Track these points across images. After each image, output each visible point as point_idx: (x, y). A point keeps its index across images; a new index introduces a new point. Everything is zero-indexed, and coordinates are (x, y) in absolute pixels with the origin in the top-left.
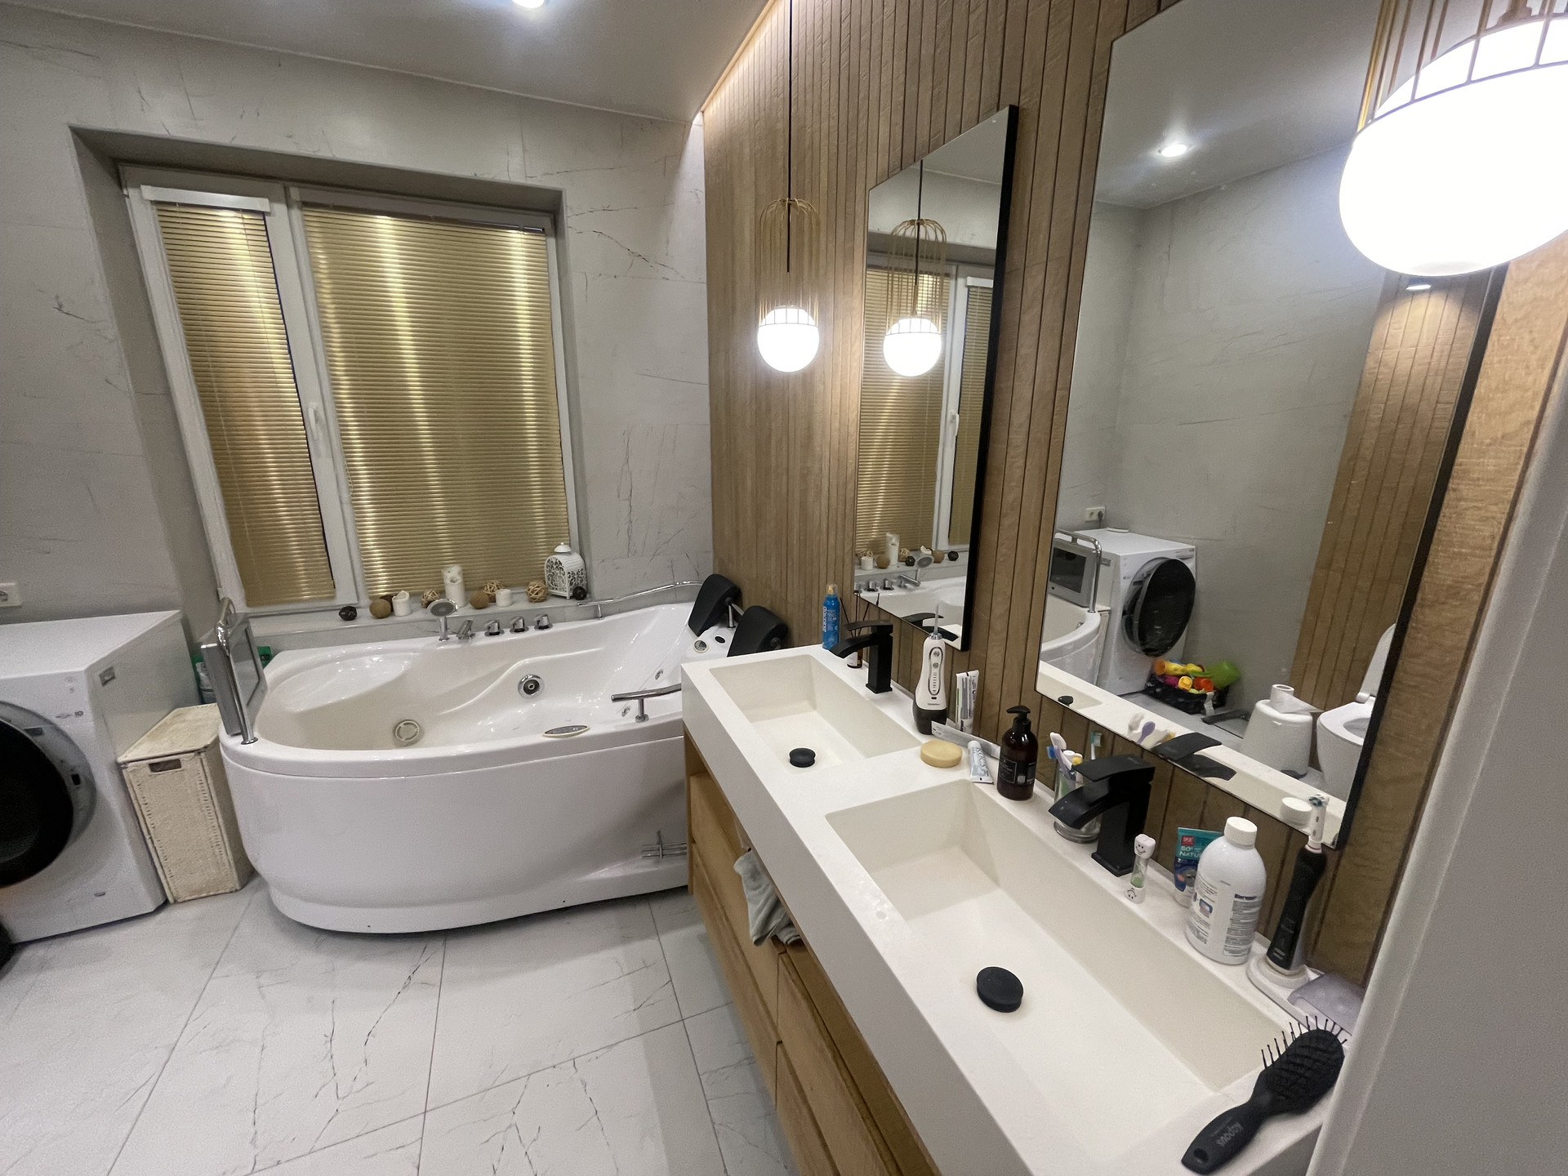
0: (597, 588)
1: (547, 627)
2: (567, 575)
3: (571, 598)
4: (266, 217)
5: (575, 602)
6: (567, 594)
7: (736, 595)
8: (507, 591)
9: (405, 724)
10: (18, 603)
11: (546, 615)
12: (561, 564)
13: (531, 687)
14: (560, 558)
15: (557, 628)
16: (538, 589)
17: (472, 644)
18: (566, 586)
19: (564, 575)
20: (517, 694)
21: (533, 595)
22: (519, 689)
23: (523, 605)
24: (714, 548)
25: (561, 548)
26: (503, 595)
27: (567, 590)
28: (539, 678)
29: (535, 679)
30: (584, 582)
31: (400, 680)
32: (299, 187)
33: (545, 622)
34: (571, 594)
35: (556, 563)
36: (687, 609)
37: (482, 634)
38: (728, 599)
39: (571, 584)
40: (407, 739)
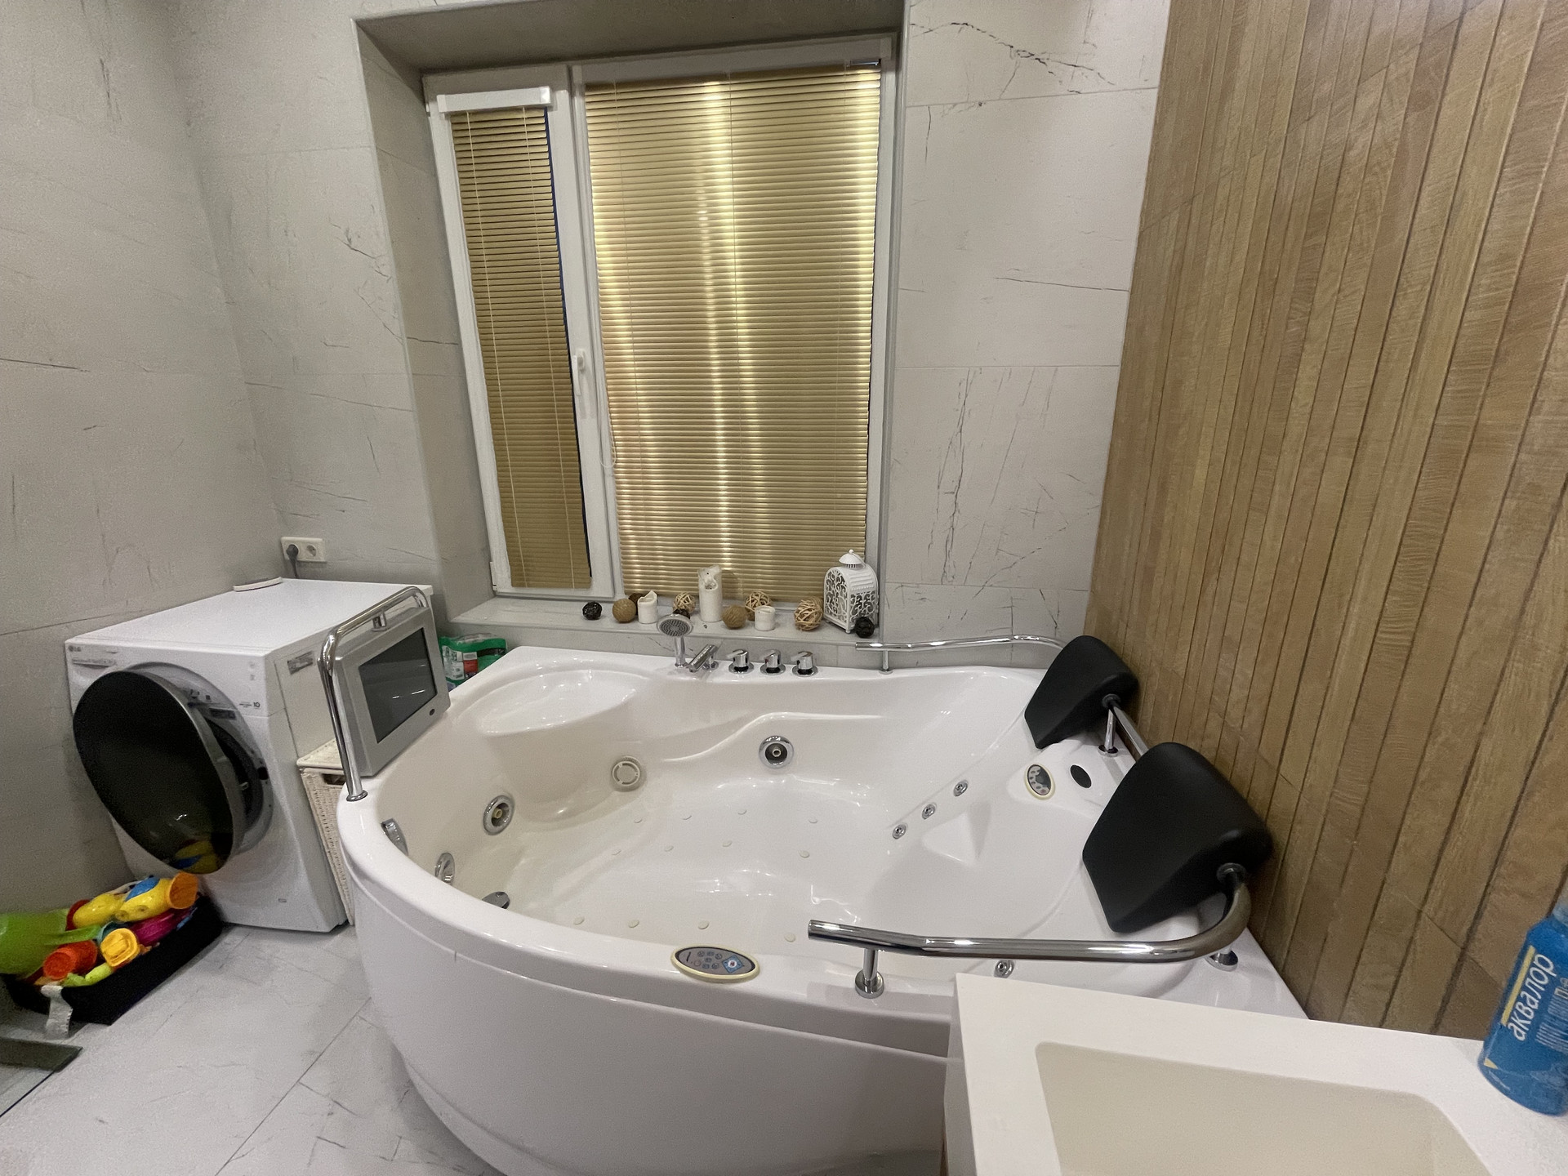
0: (890, 621)
1: (809, 672)
2: (849, 599)
3: (852, 631)
4: (549, 114)
5: (854, 640)
6: (847, 624)
7: (1127, 691)
8: (771, 609)
9: (624, 764)
10: (323, 560)
11: (809, 654)
12: (843, 580)
13: (776, 754)
14: (843, 572)
15: (823, 675)
16: (810, 613)
17: (709, 681)
18: (847, 614)
19: (846, 597)
20: (759, 759)
21: (802, 621)
22: (761, 749)
23: (788, 632)
24: (1093, 586)
25: (849, 558)
26: (763, 613)
27: (847, 619)
28: (787, 742)
29: (784, 744)
30: (875, 610)
31: (623, 709)
32: (582, 65)
33: (806, 664)
34: (853, 626)
35: (838, 579)
36: (1026, 684)
37: (725, 665)
38: (1110, 697)
39: (855, 612)
40: (624, 783)
